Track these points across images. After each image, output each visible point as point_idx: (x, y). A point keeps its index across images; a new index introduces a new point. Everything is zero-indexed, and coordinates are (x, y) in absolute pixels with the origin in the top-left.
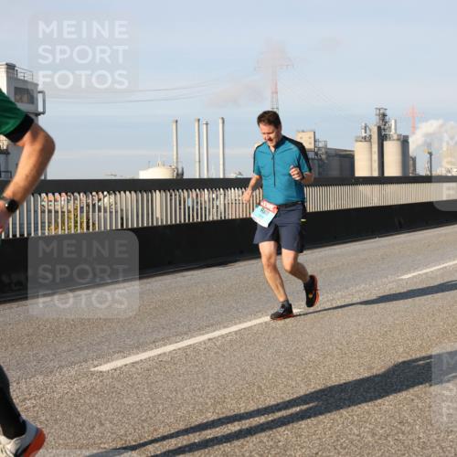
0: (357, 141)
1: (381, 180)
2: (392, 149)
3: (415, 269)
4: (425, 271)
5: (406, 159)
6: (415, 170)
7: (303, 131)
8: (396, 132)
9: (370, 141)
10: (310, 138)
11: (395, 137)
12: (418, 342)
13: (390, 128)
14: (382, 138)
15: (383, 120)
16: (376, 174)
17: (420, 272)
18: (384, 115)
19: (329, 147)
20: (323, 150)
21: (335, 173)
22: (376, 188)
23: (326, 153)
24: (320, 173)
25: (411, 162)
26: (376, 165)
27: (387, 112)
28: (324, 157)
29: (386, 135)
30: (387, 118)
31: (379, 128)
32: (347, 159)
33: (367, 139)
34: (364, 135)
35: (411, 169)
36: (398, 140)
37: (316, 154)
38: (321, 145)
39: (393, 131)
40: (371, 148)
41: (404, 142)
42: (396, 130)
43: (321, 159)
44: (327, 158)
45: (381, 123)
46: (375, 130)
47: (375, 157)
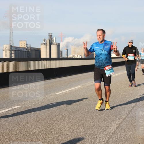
0: (42, 45)
1: (50, 59)
2: (54, 48)
3: (61, 91)
5: (59, 52)
6: (62, 55)
7: (22, 41)
8: (55, 42)
9: (46, 45)
10: (24, 43)
11: (55, 44)
12: (61, 116)
13: (53, 40)
14: (51, 44)
15: (51, 37)
16: (48, 57)
17: (63, 92)
18: (51, 36)
19: (31, 47)
20: (29, 48)
21: (33, 56)
22: (48, 62)
23: (30, 49)
24: (28, 57)
25: (61, 53)
26: (48, 54)
27: (52, 35)
28: (29, 50)
29: (52, 43)
30: (52, 37)
31: (50, 40)
32: (38, 51)
33: (45, 44)
34: (44, 43)
36: (56, 45)
37: (27, 49)
38: (28, 46)
39: (54, 41)
40: (47, 47)
41: (58, 46)
42: (55, 41)
43: (28, 51)
44: (31, 51)
46: (48, 41)
47: (48, 51)
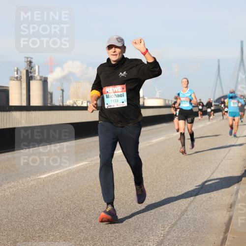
0: (11, 80)
1: (28, 108)
2: (36, 86)
3: (50, 171)
4: (56, 172)
5: (46, 93)
6: (52, 101)
8: (39, 75)
9: (20, 80)
11: (38, 78)
12: (50, 222)
13: (35, 71)
14: (29, 78)
15: (30, 66)
16: (24, 104)
17: (53, 173)
18: (31, 62)
22: (24, 113)
25: (49, 96)
26: (24, 97)
27: (33, 60)
29: (31, 76)
30: (33, 64)
31: (27, 71)
32: (4, 92)
33: (19, 79)
34: (16, 76)
35: (49, 100)
36: (40, 80)
39: (37, 74)
40: (21, 85)
41: (45, 82)
42: (39, 73)
45: (28, 68)
46: (24, 72)
47: (24, 92)
